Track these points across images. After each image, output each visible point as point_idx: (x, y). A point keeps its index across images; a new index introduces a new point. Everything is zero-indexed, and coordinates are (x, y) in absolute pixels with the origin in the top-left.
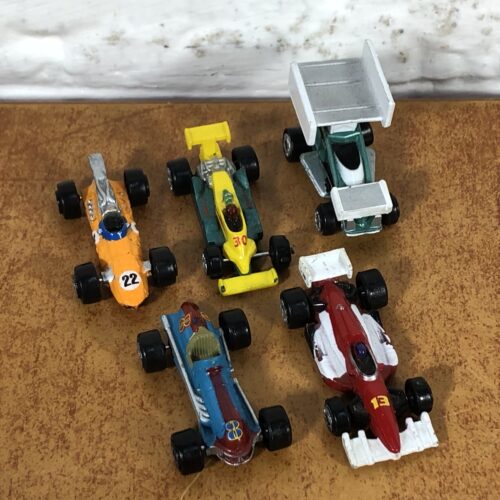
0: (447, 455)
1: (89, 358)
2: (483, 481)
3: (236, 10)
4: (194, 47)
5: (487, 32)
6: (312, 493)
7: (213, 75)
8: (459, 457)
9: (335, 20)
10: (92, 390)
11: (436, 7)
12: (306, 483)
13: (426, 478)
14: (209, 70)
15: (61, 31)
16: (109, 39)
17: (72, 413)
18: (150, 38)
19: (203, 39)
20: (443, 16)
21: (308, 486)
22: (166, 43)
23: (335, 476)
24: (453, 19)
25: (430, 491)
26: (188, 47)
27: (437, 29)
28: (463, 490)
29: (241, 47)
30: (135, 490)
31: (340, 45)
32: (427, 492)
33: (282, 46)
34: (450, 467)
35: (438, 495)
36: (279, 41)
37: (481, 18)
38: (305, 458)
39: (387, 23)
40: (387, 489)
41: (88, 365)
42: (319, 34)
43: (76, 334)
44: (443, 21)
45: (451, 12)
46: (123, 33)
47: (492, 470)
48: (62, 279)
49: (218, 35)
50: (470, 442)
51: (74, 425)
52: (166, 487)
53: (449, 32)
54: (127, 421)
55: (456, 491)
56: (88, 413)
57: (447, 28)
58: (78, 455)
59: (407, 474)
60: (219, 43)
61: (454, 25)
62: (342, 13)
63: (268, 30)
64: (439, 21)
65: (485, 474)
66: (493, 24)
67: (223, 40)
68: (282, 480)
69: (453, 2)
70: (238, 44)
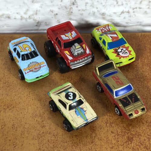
0: (57, 137)
2: (66, 144)
3: (7, 8)
5: (82, 15)
6: (16, 149)
7: (3, 27)
8: (60, 138)
9: (37, 11)
11: (66, 7)
12: (14, 146)
13: (49, 144)
14: (1, 25)
20: (68, 10)
21: (14, 147)
23: (23, 144)
24: (71, 11)
25: (50, 147)
27: (67, 14)
29: (10, 19)
31: (40, 18)
33: (22, 18)
35: (52, 149)
36: (21, 17)
37: (79, 10)
38: (15, 139)
39: (52, 12)
40: (38, 147)
42: (33, 15)
44: (68, 11)
45: (70, 9)
47: (69, 141)
49: (3, 15)
53: (70, 15)
55: (57, 147)
57: (70, 13)
59: (44, 143)
60: (4, 18)
61: (72, 12)
62: (39, 9)
63: (18, 13)
64: (67, 11)
65: (67, 142)
66: (83, 12)
67: (4, 16)
68: (8, 145)
69: (70, 6)
70: (9, 17)
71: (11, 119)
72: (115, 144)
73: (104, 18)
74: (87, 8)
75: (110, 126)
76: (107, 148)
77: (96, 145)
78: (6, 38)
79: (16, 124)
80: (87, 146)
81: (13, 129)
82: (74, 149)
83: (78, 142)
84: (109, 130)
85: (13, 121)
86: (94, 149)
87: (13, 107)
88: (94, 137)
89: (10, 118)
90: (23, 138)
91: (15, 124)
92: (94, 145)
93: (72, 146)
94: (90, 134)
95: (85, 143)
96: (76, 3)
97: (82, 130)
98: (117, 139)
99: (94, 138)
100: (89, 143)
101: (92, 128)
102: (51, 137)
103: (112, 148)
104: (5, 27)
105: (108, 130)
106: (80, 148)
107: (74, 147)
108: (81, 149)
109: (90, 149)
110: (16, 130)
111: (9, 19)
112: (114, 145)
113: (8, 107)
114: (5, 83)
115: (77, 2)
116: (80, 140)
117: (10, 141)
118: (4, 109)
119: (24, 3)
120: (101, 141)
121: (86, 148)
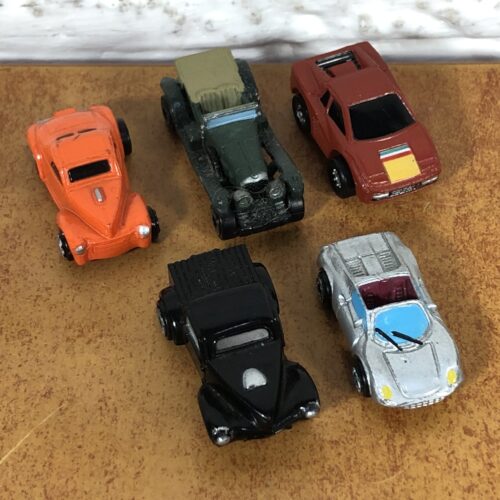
4: (29, 6)
6: (114, 488)
7: (54, 35)
14: (49, 31)
21: (109, 482)
23: (140, 469)
25: (240, 486)
26: (24, 6)
28: (276, 484)
29: (81, 6)
31: (187, 5)
33: (125, 5)
34: (264, 460)
35: (248, 489)
38: (111, 451)
40: (195, 483)
55: (267, 486)
65: (300, 468)
68: (84, 475)
71: (93, 377)
72: (479, 475)
73: (422, 7)
75: (460, 408)
76: (450, 489)
77: (410, 477)
78: (68, 77)
79: (113, 397)
80: (375, 480)
81: (101, 414)
82: (329, 491)
83: (342, 468)
84: (455, 422)
85: (102, 386)
86: (403, 494)
87: (99, 333)
88: (402, 446)
89: (89, 375)
90: (140, 448)
91: (108, 394)
92: (403, 480)
93: (322, 480)
94: (385, 437)
95: (370, 471)
97: (356, 422)
98: (485, 457)
99: (402, 452)
100: (384, 471)
101: (392, 416)
103: (470, 489)
104: (63, 38)
105: (451, 422)
106: (351, 488)
107: (328, 486)
108: (354, 494)
109: (386, 494)
110: (115, 419)
111: (78, 10)
112: (475, 480)
113: (81, 334)
116: (349, 459)
117: (93, 457)
118: (68, 339)
120: (426, 464)
121: (372, 490)
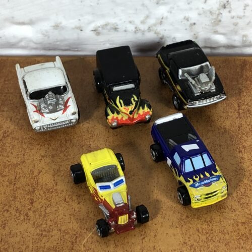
0: (211, 225)
1: (40, 178)
2: (227, 237)
3: (115, 13)
5: (236, 24)
8: (216, 226)
9: (162, 18)
10: (41, 192)
11: (211, 12)
13: (200, 235)
15: (31, 23)
16: (54, 26)
17: (32, 203)
18: (73, 26)
19: (99, 27)
20: (215, 17)
22: (81, 29)
24: (219, 18)
27: (212, 23)
30: (61, 240)
32: (200, 242)
36: (136, 28)
37: (233, 18)
39: (188, 20)
41: (40, 180)
42: (155, 25)
43: (34, 166)
44: (215, 19)
45: (218, 15)
46: (60, 23)
47: (232, 232)
48: (29, 140)
49: (106, 25)
50: (222, 218)
51: (33, 209)
52: (76, 238)
53: (217, 24)
54: (58, 207)
56: (39, 203)
57: (216, 22)
58: (34, 223)
59: (191, 233)
60: (107, 29)
61: (220, 21)
62: (166, 14)
63: (130, 22)
64: (213, 19)
66: (239, 21)
67: (109, 27)
69: (219, 9)
70: (116, 29)
74: (245, 14)
96: (229, 6)
102: (201, 224)
114: (117, 135)
115: (231, 4)
119: (143, 5)
